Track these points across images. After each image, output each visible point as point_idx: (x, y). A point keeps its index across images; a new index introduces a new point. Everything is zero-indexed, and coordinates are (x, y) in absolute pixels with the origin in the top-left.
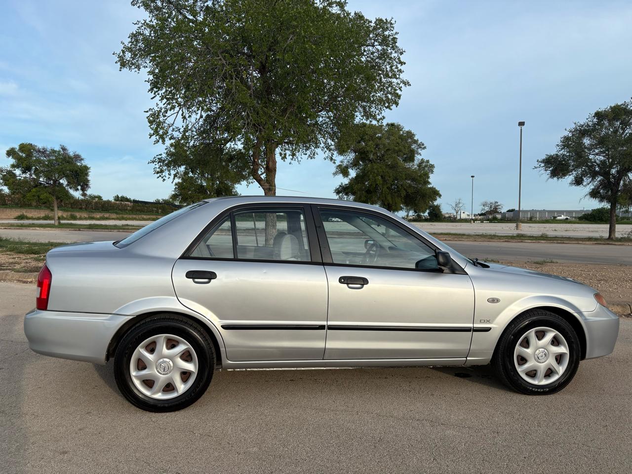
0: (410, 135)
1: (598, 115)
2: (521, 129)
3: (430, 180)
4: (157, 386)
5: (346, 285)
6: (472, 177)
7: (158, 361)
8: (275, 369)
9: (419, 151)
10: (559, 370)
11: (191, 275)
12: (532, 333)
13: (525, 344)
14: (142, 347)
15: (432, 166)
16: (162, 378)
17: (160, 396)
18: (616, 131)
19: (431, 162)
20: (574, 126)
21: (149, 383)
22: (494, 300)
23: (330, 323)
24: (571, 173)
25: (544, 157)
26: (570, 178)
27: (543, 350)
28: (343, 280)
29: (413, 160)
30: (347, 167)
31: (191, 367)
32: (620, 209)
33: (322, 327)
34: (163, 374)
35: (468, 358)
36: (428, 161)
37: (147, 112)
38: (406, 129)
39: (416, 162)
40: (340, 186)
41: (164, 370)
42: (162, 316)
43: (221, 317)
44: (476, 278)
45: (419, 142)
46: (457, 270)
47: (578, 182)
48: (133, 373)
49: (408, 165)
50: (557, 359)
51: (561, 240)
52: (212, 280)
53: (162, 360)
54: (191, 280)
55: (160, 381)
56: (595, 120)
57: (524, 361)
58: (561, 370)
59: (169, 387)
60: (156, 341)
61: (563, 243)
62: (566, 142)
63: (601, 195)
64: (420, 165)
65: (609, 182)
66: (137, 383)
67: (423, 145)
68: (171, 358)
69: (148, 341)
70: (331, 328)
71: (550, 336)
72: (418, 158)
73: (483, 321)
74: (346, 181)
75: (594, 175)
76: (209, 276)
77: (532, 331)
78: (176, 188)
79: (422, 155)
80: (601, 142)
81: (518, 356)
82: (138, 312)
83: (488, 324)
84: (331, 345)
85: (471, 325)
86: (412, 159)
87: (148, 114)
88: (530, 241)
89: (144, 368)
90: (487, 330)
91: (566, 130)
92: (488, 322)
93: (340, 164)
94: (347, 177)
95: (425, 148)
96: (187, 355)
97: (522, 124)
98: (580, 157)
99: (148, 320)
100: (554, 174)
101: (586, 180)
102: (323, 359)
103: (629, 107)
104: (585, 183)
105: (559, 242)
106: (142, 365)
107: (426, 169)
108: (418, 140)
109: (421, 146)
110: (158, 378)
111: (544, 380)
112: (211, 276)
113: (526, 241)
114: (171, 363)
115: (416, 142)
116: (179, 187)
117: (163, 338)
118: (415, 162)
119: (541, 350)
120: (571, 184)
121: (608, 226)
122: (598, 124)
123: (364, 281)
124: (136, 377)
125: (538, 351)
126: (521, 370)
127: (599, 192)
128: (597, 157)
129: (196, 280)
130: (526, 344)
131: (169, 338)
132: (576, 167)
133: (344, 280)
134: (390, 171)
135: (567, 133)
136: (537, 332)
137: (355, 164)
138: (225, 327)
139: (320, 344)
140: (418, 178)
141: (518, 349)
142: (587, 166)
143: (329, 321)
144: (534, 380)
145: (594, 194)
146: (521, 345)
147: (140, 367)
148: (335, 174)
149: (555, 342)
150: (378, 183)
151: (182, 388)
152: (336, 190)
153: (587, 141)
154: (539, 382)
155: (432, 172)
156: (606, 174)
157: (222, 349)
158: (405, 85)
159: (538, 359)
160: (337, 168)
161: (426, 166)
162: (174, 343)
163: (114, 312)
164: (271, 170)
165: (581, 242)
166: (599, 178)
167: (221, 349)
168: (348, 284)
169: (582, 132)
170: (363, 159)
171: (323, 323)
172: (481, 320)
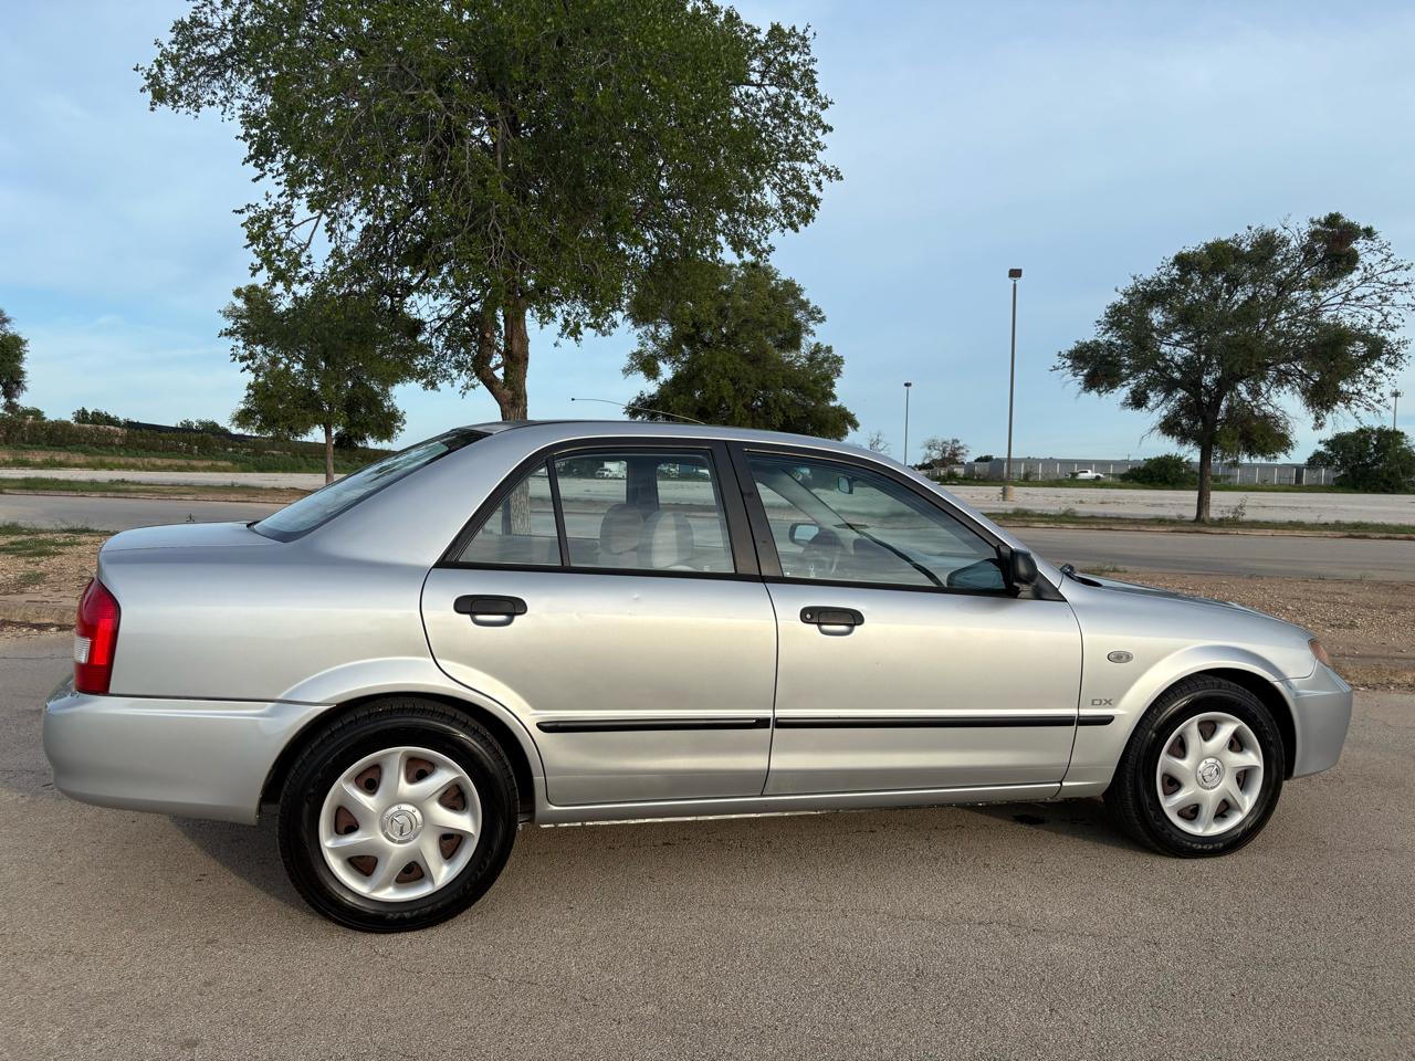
0: (791, 289)
1: (1182, 261)
2: (1015, 285)
3: (835, 391)
4: (382, 872)
5: (815, 626)
6: (907, 385)
7: (386, 810)
8: (647, 821)
9: (812, 325)
10: (1244, 802)
11: (466, 605)
12: (1191, 726)
13: (1178, 750)
14: (347, 780)
15: (839, 360)
16: (396, 852)
17: (390, 894)
18: (1215, 297)
19: (836, 352)
20: (1132, 283)
21: (363, 864)
22: (1119, 657)
23: (780, 713)
24: (1124, 383)
25: (1072, 346)
26: (1123, 392)
27: (1213, 760)
28: (808, 616)
29: (797, 346)
30: (654, 357)
31: (465, 822)
32: (1222, 459)
33: (762, 723)
34: (400, 842)
35: (1064, 784)
36: (829, 349)
37: (241, 212)
38: (784, 276)
39: (804, 350)
40: (639, 399)
41: (402, 832)
42: (396, 704)
43: (536, 704)
44: (1081, 607)
45: (811, 306)
46: (1046, 592)
47: (1138, 400)
48: (328, 843)
49: (788, 357)
50: (1238, 780)
51: (1104, 524)
52: (517, 618)
53: (395, 809)
54: (468, 617)
55: (392, 858)
56: (1174, 271)
57: (1175, 786)
58: (1248, 801)
59: (413, 872)
60: (383, 765)
61: (1110, 529)
62: (1116, 317)
63: (1183, 430)
64: (811, 358)
65: (1199, 403)
66: (336, 865)
67: (819, 313)
68: (417, 803)
69: (363, 764)
70: (782, 724)
71: (1226, 731)
72: (808, 342)
73: (1096, 702)
74: (651, 388)
75: (1169, 387)
76: (508, 607)
77: (1193, 722)
78: (249, 395)
79: (817, 336)
80: (1186, 318)
81: (1165, 775)
82: (341, 696)
83: (1109, 708)
84: (783, 761)
85: (1072, 712)
86: (793, 343)
87: (244, 218)
88: (1043, 525)
89: (352, 828)
90: (1107, 721)
91: (1117, 290)
92: (1109, 703)
93: (640, 348)
94: (655, 378)
95: (823, 319)
96: (454, 794)
97: (1015, 273)
98: (1144, 348)
99: (362, 713)
100: (1092, 383)
101: (1154, 398)
102: (762, 795)
103: (1243, 245)
104: (1150, 404)
105: (1102, 527)
106: (347, 822)
107: (826, 365)
108: (808, 302)
109: (816, 315)
110: (385, 852)
111: (1214, 826)
112: (514, 607)
113: (1036, 525)
114: (417, 814)
115: (804, 305)
116: (256, 393)
117: (399, 756)
118: (802, 351)
119: (1209, 761)
120: (1124, 404)
121: (1194, 495)
122: (1181, 280)
123: (854, 618)
124: (334, 850)
125: (1203, 764)
126: (1170, 804)
127: (1179, 424)
128: (1175, 350)
129: (480, 617)
130: (1180, 749)
131: (413, 755)
132: (1136, 370)
133: (812, 615)
134: (750, 368)
135: (1118, 298)
136: (1201, 724)
137: (670, 350)
138: (545, 727)
139: (755, 762)
140: (811, 385)
141: (1165, 761)
142: (1157, 368)
143: (780, 708)
144: (1194, 825)
145: (1169, 427)
146: (1171, 752)
147: (342, 827)
148: (627, 371)
149: (1237, 743)
150: (725, 394)
151: (443, 874)
152: (628, 408)
153: (1157, 317)
154: (1206, 829)
155: (839, 372)
156: (1193, 385)
157: (538, 779)
158: (830, 177)
159: (1203, 782)
160: (632, 358)
161: (825, 360)
162: (423, 767)
163: (279, 697)
164: (517, 360)
165: (1144, 528)
166: (1181, 394)
167: (535, 778)
168: (819, 624)
169: (1148, 296)
170: (690, 340)
171: (766, 713)
172: (1093, 701)
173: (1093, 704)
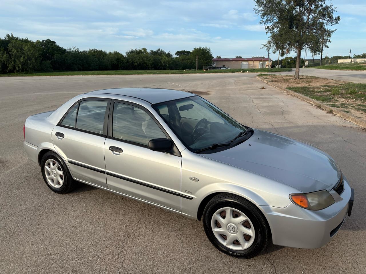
4: (55, 182)
7: (52, 171)
13: (222, 215)
14: (46, 164)
16: (55, 179)
22: (195, 179)
23: (107, 171)
33: (103, 172)
34: (55, 177)
35: (182, 213)
43: (67, 156)
44: (186, 160)
46: (175, 153)
52: (63, 138)
54: (56, 136)
57: (219, 226)
69: (48, 161)
70: (108, 173)
82: (43, 148)
83: (191, 194)
84: (109, 182)
85: (179, 192)
90: (192, 198)
92: (191, 193)
102: (109, 189)
112: (63, 136)
114: (56, 172)
125: (230, 224)
129: (59, 137)
133: (113, 148)
138: (70, 162)
139: (104, 181)
157: (70, 172)
163: (38, 146)
168: (113, 151)
171: (104, 170)
172: (186, 191)
173: (186, 192)
